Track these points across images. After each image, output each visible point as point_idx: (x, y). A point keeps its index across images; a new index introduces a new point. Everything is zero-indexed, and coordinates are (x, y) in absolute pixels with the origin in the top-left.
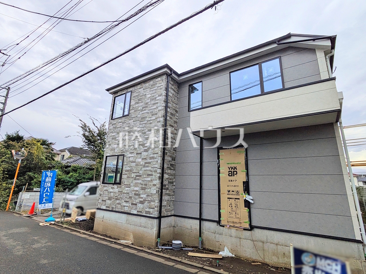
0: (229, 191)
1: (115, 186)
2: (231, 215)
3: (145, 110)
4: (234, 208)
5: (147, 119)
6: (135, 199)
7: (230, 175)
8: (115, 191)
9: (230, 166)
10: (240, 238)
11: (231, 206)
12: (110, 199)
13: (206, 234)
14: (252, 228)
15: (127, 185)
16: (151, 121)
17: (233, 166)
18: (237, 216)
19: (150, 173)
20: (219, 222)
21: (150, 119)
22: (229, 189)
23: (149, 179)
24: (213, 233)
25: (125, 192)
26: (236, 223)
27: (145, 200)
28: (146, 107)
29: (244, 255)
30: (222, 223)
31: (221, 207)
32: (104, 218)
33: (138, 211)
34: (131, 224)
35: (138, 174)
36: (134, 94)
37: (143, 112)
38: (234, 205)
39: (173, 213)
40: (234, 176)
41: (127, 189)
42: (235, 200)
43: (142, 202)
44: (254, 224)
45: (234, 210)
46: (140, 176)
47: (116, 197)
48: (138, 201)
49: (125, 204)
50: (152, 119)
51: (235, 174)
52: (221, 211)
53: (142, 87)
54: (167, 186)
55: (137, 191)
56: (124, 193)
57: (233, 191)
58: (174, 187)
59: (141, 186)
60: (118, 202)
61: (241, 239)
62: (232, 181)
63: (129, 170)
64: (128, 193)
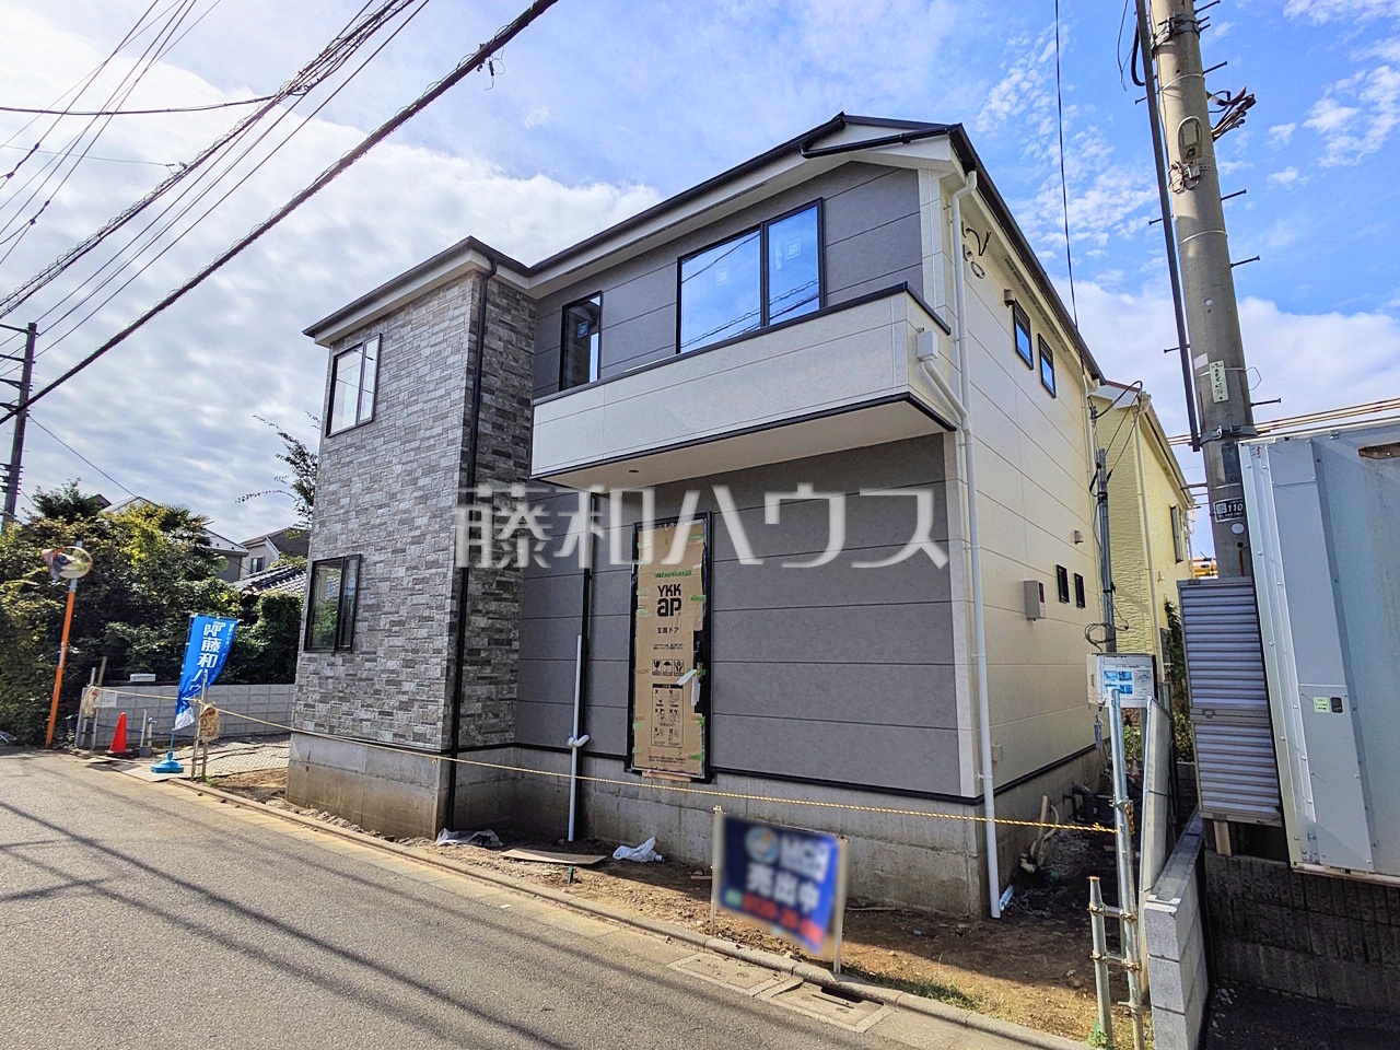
0: (657, 665)
1: (338, 659)
2: (659, 739)
3: (416, 402)
4: (667, 714)
5: (422, 434)
6: (389, 697)
7: (663, 611)
8: (337, 675)
9: (663, 582)
10: (681, 806)
11: (659, 708)
12: (323, 700)
13: (595, 797)
14: (711, 774)
15: (368, 653)
16: (432, 442)
17: (671, 581)
18: (675, 740)
19: (427, 613)
20: (628, 760)
21: (428, 434)
22: (657, 658)
23: (423, 632)
24: (613, 793)
25: (364, 676)
26: (670, 760)
27: (412, 701)
28: (419, 392)
29: (688, 855)
30: (638, 762)
31: (637, 714)
32: (311, 761)
33: (395, 735)
34: (380, 773)
35: (395, 618)
36: (388, 347)
37: (411, 410)
38: (667, 707)
39: (510, 736)
40: (672, 614)
41: (368, 665)
42: (671, 692)
43: (404, 706)
44: (718, 762)
45: (667, 722)
46: (401, 623)
47: (340, 691)
48: (394, 702)
49: (363, 714)
50: (435, 432)
51: (677, 609)
52: (635, 726)
53: (410, 322)
54: (483, 654)
55: (392, 672)
56: (361, 680)
57: (667, 664)
58: (516, 656)
59: (402, 655)
60: (345, 707)
61: (683, 810)
62: (665, 630)
63: (373, 605)
64: (372, 680)
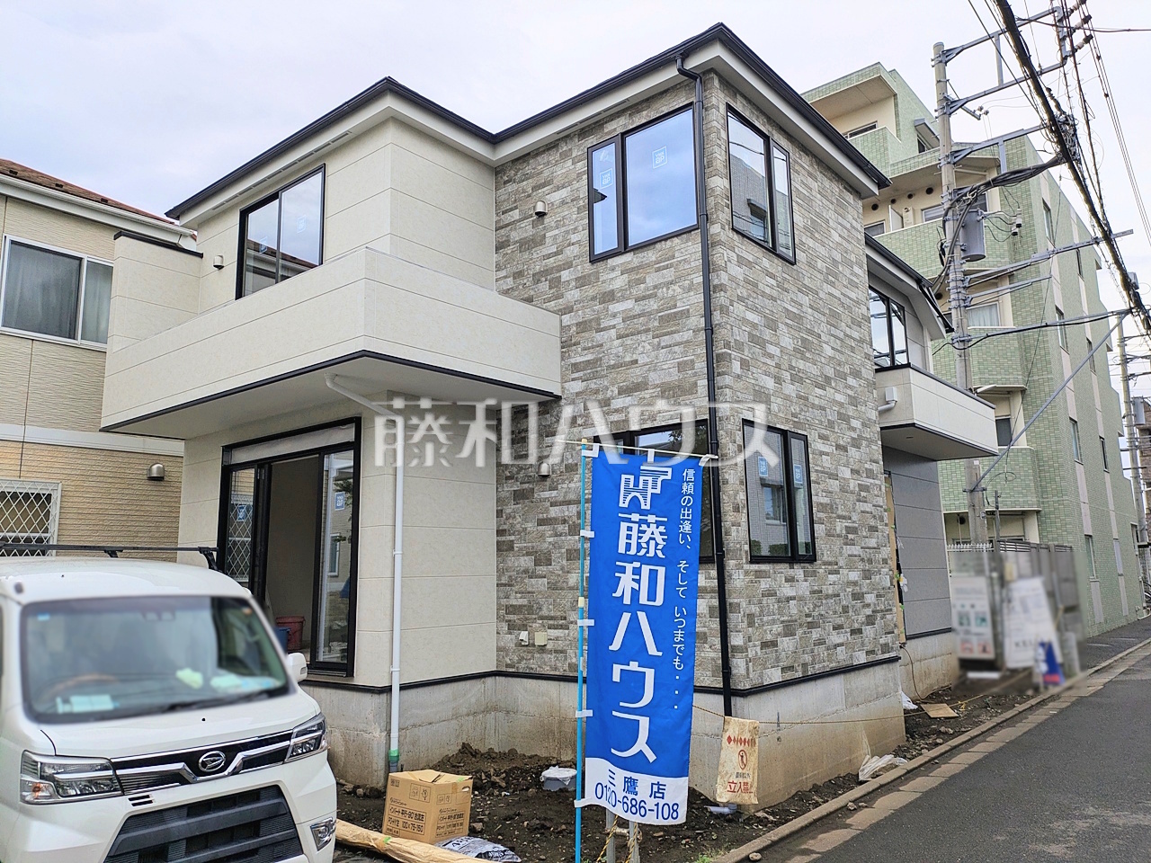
1: (798, 571)
6: (857, 612)
8: (800, 593)
15: (830, 563)
25: (830, 592)
35: (849, 523)
41: (832, 578)
43: (870, 620)
48: (862, 618)
49: (836, 639)
55: (855, 583)
59: (861, 566)
63: (826, 504)
64: (838, 595)
